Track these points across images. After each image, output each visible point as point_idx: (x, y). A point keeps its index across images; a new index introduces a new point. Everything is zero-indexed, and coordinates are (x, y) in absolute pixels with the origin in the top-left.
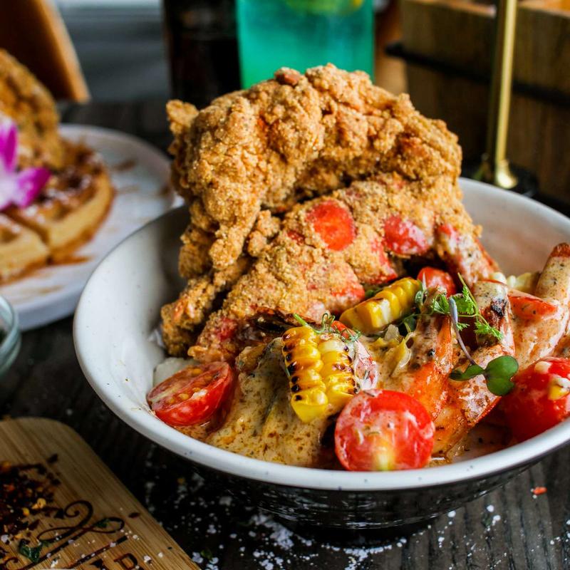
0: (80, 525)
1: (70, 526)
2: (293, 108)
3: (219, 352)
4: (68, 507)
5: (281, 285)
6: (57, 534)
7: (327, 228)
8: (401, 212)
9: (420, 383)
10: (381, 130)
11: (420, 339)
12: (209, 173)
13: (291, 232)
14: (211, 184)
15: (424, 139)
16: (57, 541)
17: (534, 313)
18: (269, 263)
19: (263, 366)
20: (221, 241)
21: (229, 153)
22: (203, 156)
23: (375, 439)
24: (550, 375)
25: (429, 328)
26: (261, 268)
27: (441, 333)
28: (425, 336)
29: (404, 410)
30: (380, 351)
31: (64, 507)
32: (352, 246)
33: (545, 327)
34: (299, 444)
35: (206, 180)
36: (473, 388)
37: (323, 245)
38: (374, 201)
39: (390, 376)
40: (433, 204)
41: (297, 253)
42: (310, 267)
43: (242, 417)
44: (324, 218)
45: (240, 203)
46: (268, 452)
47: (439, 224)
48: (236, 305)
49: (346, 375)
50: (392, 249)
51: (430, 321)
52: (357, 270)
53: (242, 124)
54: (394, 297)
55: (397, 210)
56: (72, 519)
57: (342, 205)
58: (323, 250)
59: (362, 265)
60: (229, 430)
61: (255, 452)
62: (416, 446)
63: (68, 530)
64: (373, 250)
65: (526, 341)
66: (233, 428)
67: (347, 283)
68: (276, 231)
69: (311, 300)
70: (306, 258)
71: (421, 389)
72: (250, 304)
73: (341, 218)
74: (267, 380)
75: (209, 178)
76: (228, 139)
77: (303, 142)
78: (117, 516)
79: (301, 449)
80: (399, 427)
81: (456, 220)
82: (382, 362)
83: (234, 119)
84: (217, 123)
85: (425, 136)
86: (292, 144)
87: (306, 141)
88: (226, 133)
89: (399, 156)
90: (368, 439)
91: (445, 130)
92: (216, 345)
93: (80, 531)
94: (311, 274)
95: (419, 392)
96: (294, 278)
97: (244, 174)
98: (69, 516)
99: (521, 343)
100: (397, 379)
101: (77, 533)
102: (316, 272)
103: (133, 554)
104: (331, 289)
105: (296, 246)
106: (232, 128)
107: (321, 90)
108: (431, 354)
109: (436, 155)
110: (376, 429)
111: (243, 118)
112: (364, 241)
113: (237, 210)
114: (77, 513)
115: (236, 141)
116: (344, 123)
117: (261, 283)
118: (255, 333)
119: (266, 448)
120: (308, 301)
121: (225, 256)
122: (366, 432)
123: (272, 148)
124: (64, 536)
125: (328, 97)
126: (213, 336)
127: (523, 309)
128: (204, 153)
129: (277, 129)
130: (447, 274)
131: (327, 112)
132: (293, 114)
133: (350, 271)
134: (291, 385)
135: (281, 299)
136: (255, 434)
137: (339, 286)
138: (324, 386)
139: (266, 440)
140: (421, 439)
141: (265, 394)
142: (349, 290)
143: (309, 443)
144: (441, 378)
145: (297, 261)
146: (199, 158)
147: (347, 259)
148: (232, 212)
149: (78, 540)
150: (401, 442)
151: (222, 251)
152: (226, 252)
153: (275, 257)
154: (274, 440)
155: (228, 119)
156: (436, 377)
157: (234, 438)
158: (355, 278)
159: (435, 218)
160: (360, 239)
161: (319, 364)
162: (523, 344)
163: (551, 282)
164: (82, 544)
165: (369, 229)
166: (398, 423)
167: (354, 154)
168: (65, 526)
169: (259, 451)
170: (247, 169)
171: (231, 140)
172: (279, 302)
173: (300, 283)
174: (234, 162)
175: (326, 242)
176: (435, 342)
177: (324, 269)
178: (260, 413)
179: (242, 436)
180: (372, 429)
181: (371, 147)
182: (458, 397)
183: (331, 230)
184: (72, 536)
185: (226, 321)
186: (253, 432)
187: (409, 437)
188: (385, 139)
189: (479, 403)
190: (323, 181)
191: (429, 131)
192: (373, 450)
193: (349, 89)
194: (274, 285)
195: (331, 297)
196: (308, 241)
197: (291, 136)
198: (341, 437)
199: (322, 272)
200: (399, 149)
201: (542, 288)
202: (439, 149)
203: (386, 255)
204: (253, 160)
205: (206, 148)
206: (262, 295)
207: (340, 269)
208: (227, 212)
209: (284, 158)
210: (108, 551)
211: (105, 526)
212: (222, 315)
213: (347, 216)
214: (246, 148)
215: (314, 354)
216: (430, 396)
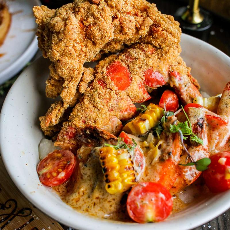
0: (12, 213)
1: (8, 213)
2: (98, 19)
3: (69, 145)
4: (6, 202)
5: (96, 110)
6: (2, 218)
7: (117, 78)
8: (153, 67)
9: (165, 169)
10: (142, 24)
11: (164, 146)
12: (57, 56)
13: (99, 81)
14: (59, 61)
15: (164, 28)
16: (3, 222)
17: (217, 125)
18: (90, 98)
19: (91, 161)
20: (66, 90)
21: (67, 45)
22: (54, 48)
23: (145, 206)
24: (226, 166)
25: (168, 139)
26: (86, 101)
27: (174, 143)
28: (167, 144)
29: (158, 192)
30: (145, 149)
31: (4, 203)
32: (129, 87)
33: (222, 132)
34: (110, 204)
35: (56, 59)
36: (189, 169)
37: (116, 88)
38: (140, 63)
39: (150, 164)
40: (168, 62)
41: (103, 94)
42: (110, 100)
43: (83, 188)
44: (116, 73)
45: (74, 70)
46: (96, 206)
47: (171, 71)
48: (75, 120)
49: (131, 172)
50: (149, 86)
51: (169, 135)
52: (132, 98)
53: (72, 32)
54: (151, 118)
55: (151, 66)
56: (8, 209)
57: (124, 65)
58: (116, 91)
59: (134, 96)
60: (77, 194)
61: (90, 207)
62: (164, 209)
63: (7, 215)
64: (140, 88)
65: (213, 140)
66: (79, 193)
67: (128, 106)
68: (92, 79)
69: (111, 116)
70: (107, 96)
71: (165, 172)
72: (82, 120)
73: (124, 73)
74: (93, 169)
75: (58, 58)
76: (66, 40)
77: (104, 37)
78: (28, 207)
79: (111, 206)
80: (157, 200)
81: (179, 68)
82: (146, 157)
83: (68, 29)
84: (59, 30)
85: (164, 26)
86: (98, 38)
87: (105, 37)
88: (65, 37)
89: (151, 36)
90: (142, 206)
91: (174, 21)
92: (67, 141)
93: (13, 216)
94: (110, 104)
95: (165, 173)
96: (102, 107)
97: (75, 55)
98: (7, 208)
99: (211, 141)
100: (154, 166)
101: (11, 217)
102: (113, 103)
103: (37, 228)
104: (120, 110)
105: (103, 90)
106: (68, 34)
107: (111, 7)
108: (170, 155)
109: (169, 36)
110: (146, 202)
111: (73, 28)
112: (135, 84)
113: (72, 74)
114: (10, 206)
115: (70, 41)
116: (124, 23)
117: (87, 110)
118: (85, 139)
119: (95, 204)
120: (110, 117)
121: (69, 97)
122: (141, 204)
123: (88, 38)
124: (6, 219)
125: (115, 10)
126: (65, 137)
127: (212, 122)
128: (54, 46)
129: (90, 30)
130: (175, 94)
131: (115, 18)
132: (98, 22)
133: (129, 99)
134: (105, 179)
135: (97, 117)
136: (89, 197)
137: (124, 108)
138: (121, 179)
139: (95, 200)
140: (167, 205)
141: (92, 176)
142: (129, 109)
143: (115, 204)
144: (175, 167)
145: (103, 97)
146: (52, 48)
147: (127, 94)
148: (70, 75)
149: (12, 221)
150: (157, 207)
151: (67, 95)
152: (68, 95)
153: (92, 96)
154: (98, 201)
155: (65, 29)
156: (172, 166)
157: (79, 199)
158: (131, 103)
159: (169, 68)
160: (134, 83)
161: (118, 167)
162: (212, 141)
163: (225, 106)
164: (14, 223)
165: (137, 77)
166: (156, 198)
167: (129, 38)
168: (6, 213)
169: (91, 206)
170: (76, 52)
171: (67, 40)
172: (96, 119)
173: (105, 109)
174: (69, 50)
175: (117, 86)
176: (171, 147)
177: (117, 101)
178: (91, 186)
179: (83, 197)
180: (144, 202)
181: (137, 32)
182: (182, 173)
183: (119, 79)
184: (9, 218)
185: (70, 129)
186: (88, 195)
187: (161, 205)
188: (144, 30)
189: (192, 175)
190: (114, 47)
191: (166, 23)
192: (145, 211)
193: (126, 5)
194: (93, 110)
195: (120, 113)
196: (108, 86)
197: (97, 34)
198: (130, 205)
199: (115, 102)
200: (151, 32)
201: (221, 109)
202: (171, 33)
203: (146, 89)
204: (78, 47)
205: (55, 43)
206: (87, 116)
207: (124, 100)
208: (68, 75)
209: (94, 44)
210: (26, 226)
211: (23, 213)
212: (69, 125)
213: (127, 71)
214: (75, 41)
215: (115, 161)
216: (170, 175)
